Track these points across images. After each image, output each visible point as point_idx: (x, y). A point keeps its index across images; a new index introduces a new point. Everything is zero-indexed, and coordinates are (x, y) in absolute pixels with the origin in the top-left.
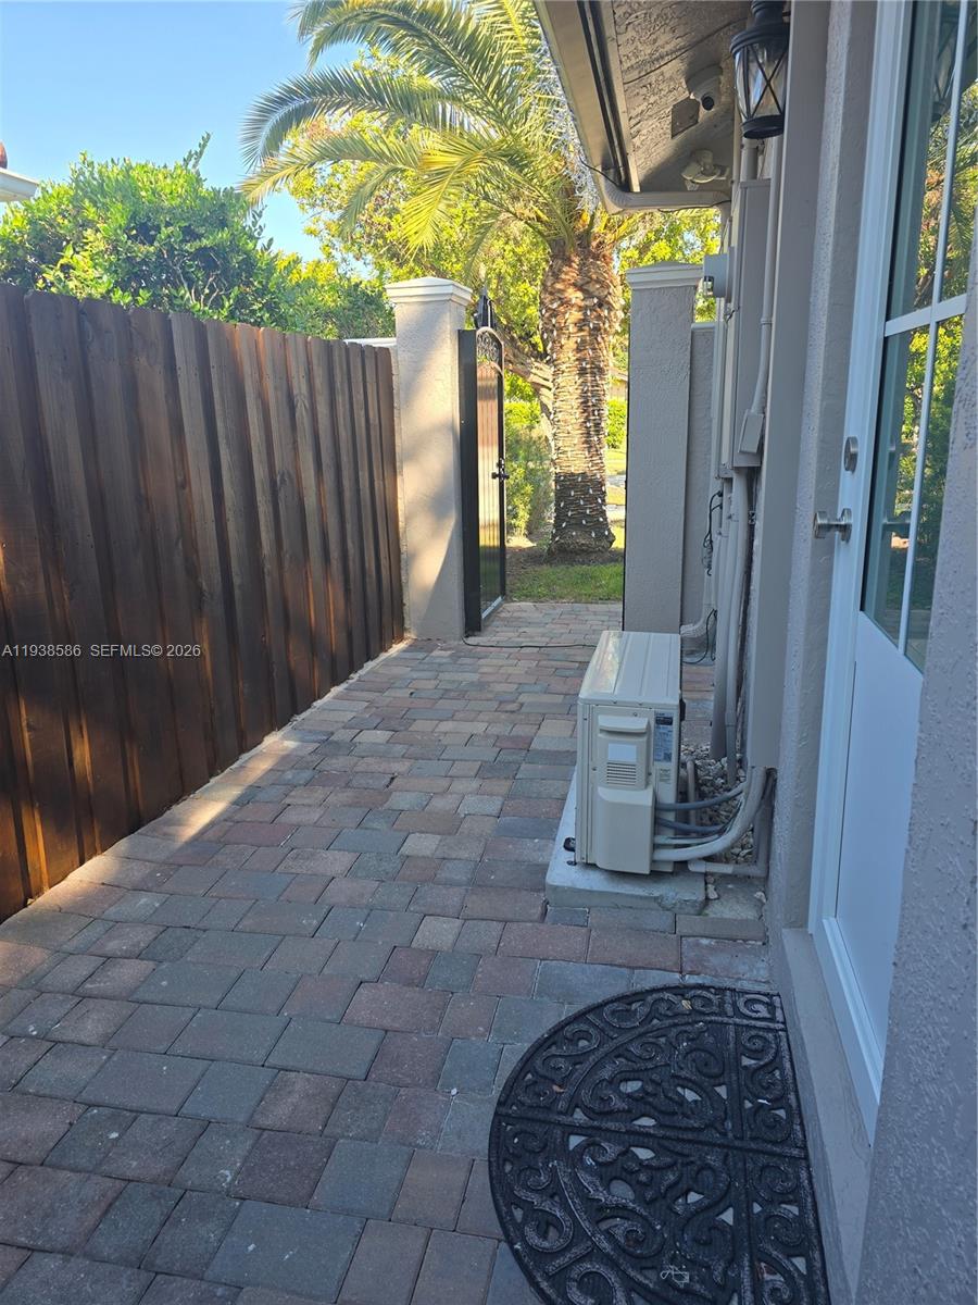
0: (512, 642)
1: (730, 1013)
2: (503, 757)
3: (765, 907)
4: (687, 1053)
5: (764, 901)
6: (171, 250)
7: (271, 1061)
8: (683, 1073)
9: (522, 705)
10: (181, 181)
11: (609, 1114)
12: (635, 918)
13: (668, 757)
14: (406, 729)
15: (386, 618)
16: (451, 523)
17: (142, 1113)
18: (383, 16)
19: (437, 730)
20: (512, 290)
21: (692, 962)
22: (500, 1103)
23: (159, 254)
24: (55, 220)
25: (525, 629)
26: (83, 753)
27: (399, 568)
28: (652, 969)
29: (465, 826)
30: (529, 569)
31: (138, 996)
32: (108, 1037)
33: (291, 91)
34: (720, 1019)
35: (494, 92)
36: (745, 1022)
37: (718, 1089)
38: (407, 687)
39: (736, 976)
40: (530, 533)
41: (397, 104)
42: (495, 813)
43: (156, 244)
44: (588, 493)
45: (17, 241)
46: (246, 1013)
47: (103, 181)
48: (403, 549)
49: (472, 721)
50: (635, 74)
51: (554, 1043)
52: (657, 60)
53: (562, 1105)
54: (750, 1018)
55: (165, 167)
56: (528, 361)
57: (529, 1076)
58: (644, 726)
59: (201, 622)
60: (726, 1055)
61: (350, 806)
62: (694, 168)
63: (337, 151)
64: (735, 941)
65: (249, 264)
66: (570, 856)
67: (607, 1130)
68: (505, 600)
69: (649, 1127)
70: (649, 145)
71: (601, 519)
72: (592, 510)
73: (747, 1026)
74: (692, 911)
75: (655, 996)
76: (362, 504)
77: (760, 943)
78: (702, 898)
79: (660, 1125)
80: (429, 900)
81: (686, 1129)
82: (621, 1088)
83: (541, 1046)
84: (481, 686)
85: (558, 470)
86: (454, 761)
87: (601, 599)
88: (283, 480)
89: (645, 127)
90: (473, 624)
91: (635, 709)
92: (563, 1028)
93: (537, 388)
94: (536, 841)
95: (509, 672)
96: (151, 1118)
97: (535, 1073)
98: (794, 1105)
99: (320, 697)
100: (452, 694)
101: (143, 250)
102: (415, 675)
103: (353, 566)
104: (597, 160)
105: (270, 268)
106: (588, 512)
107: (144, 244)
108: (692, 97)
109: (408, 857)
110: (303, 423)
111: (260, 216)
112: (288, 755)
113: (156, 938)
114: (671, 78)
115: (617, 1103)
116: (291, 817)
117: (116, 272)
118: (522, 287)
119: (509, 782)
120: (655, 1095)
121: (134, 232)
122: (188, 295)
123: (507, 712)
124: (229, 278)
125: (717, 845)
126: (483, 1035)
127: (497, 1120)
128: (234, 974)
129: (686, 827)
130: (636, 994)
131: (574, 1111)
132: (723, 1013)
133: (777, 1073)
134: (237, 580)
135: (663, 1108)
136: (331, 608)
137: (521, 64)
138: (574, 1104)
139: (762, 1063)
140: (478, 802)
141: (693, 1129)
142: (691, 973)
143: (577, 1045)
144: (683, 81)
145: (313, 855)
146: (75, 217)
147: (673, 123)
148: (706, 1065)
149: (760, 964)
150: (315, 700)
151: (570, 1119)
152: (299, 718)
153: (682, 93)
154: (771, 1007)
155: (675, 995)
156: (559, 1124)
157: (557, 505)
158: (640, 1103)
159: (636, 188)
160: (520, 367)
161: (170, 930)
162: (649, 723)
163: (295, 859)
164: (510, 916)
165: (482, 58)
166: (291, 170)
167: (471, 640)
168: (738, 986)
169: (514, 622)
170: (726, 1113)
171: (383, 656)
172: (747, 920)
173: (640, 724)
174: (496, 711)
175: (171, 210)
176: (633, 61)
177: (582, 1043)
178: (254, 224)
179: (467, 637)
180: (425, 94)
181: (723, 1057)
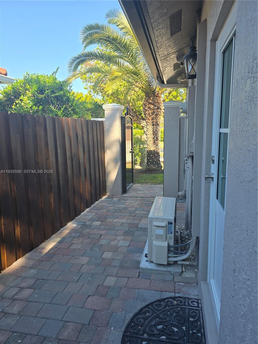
0: (135, 196)
1: (187, 305)
2: (131, 229)
3: (198, 274)
4: (175, 317)
5: (197, 272)
6: (48, 96)
7: (64, 319)
8: (174, 323)
9: (136, 214)
10: (51, 79)
11: (153, 335)
12: (163, 277)
13: (171, 233)
14: (105, 221)
15: (101, 190)
16: (119, 164)
17: (28, 334)
18: (103, 39)
19: (113, 221)
20: (136, 103)
21: (178, 290)
22: (124, 332)
23: (45, 97)
24: (19, 88)
25: (138, 192)
26: (18, 231)
27: (105, 176)
28: (167, 292)
29: (119, 249)
30: (140, 175)
31: (29, 300)
32: (20, 312)
33: (80, 56)
34: (184, 307)
35: (131, 57)
36: (191, 308)
37: (183, 327)
38: (106, 209)
39: (189, 294)
40: (141, 165)
41: (107, 59)
42: (127, 246)
43: (44, 95)
44: (155, 155)
45: (9, 93)
46: (57, 305)
47: (32, 79)
48: (106, 171)
49: (123, 219)
50: (163, 58)
51: (140, 314)
52: (169, 55)
53: (141, 332)
54: (192, 306)
55: (47, 75)
56: (141, 121)
57: (133, 324)
58: (165, 225)
59: (51, 194)
60: (186, 317)
61: (89, 243)
62: (180, 77)
63: (91, 70)
64: (189, 283)
65: (68, 99)
66: (146, 259)
67: (153, 340)
68: (133, 184)
69: (164, 339)
70: (168, 73)
71: (159, 162)
72: (156, 160)
73: (191, 309)
74: (178, 275)
75: (167, 300)
76: (95, 160)
77: (196, 284)
78: (181, 271)
79: (167, 338)
80: (108, 271)
81: (174, 340)
82: (157, 327)
83: (136, 315)
84: (126, 208)
85: (147, 150)
86: (117, 230)
87: (158, 183)
88: (74, 156)
89: (167, 69)
90: (124, 191)
91: (163, 220)
92: (142, 309)
93: (143, 127)
94: (138, 254)
95: (133, 204)
96: (30, 336)
97: (134, 323)
98: (203, 332)
99: (83, 212)
100: (118, 211)
101: (41, 96)
102: (108, 205)
103: (93, 176)
104: (155, 76)
105: (74, 100)
106: (155, 160)
107: (41, 95)
108: (178, 62)
109: (103, 259)
110: (80, 141)
111: (71, 87)
112: (73, 229)
113: (35, 282)
114: (173, 58)
115: (156, 332)
116: (73, 247)
117: (34, 101)
118: (139, 102)
119: (132, 237)
120: (166, 329)
121: (39, 92)
122: (52, 107)
123: (132, 216)
124: (63, 103)
125: (185, 257)
126: (121, 312)
127: (123, 337)
128: (55, 293)
129: (177, 252)
130: (162, 299)
131: (144, 334)
132: (185, 305)
133: (199, 322)
134: (61, 182)
135: (168, 333)
136: (87, 188)
137: (138, 50)
138: (144, 332)
139: (195, 320)
140: (123, 242)
141: (176, 340)
142: (177, 293)
143: (146, 315)
144: (176, 59)
145: (78, 258)
146: (24, 88)
147: (174, 68)
148: (180, 320)
149: (196, 291)
150: (82, 213)
151: (143, 337)
152: (77, 218)
153: (176, 61)
154: (198, 303)
155: (173, 299)
156: (140, 338)
157: (147, 158)
158: (162, 332)
159: (166, 83)
160: (138, 122)
161: (39, 280)
162: (166, 224)
163: (73, 259)
164: (130, 276)
165: (128, 49)
166: (80, 75)
167: (124, 195)
168: (190, 297)
169: (136, 190)
170: (185, 335)
171: (100, 200)
172: (193, 277)
173: (164, 224)
174: (129, 216)
175: (48, 86)
176: (163, 55)
177: (148, 314)
178: (70, 89)
179: (123, 194)
180: (114, 57)
181: (185, 318)
